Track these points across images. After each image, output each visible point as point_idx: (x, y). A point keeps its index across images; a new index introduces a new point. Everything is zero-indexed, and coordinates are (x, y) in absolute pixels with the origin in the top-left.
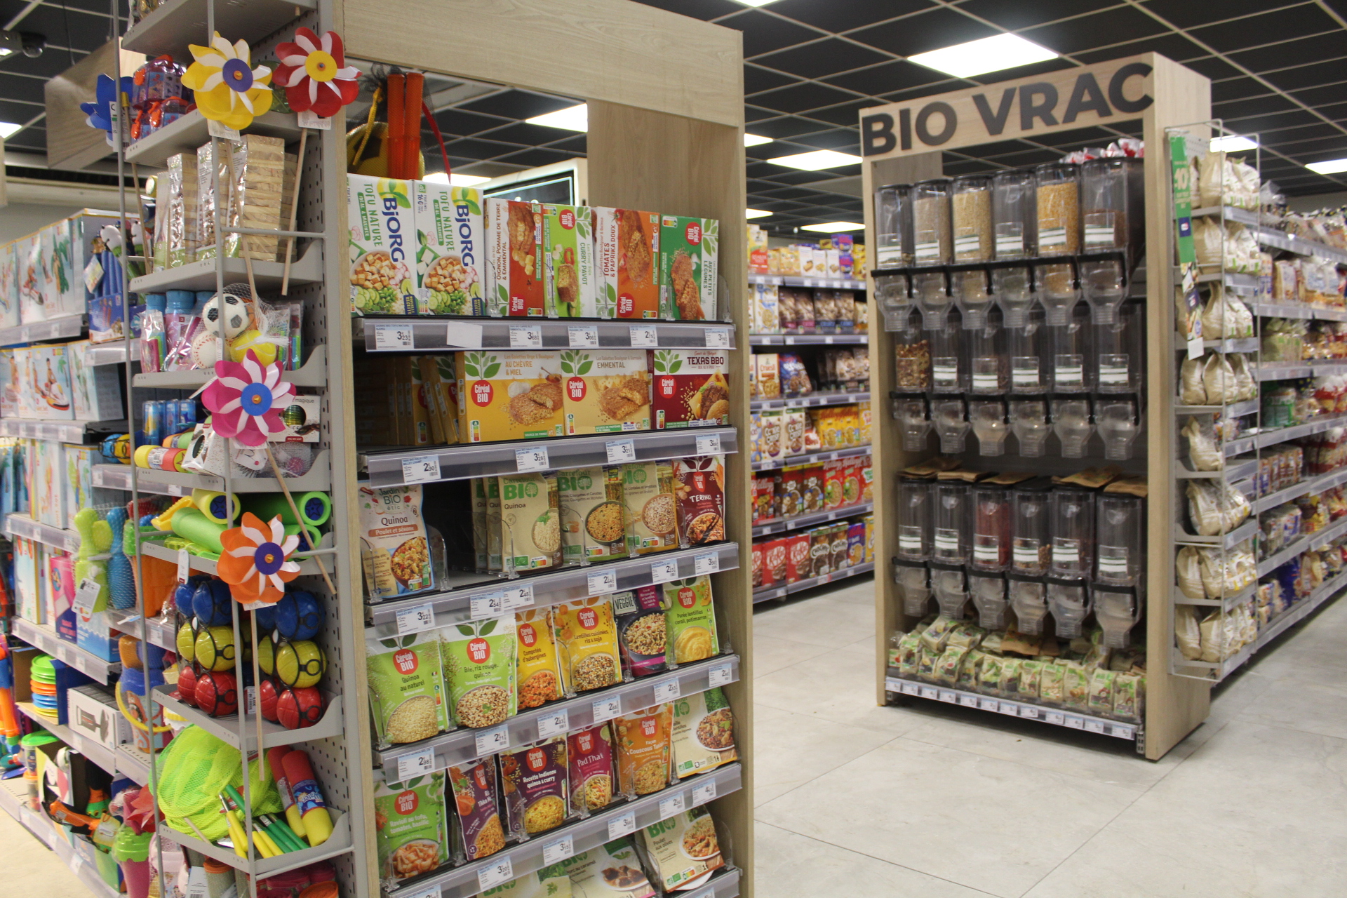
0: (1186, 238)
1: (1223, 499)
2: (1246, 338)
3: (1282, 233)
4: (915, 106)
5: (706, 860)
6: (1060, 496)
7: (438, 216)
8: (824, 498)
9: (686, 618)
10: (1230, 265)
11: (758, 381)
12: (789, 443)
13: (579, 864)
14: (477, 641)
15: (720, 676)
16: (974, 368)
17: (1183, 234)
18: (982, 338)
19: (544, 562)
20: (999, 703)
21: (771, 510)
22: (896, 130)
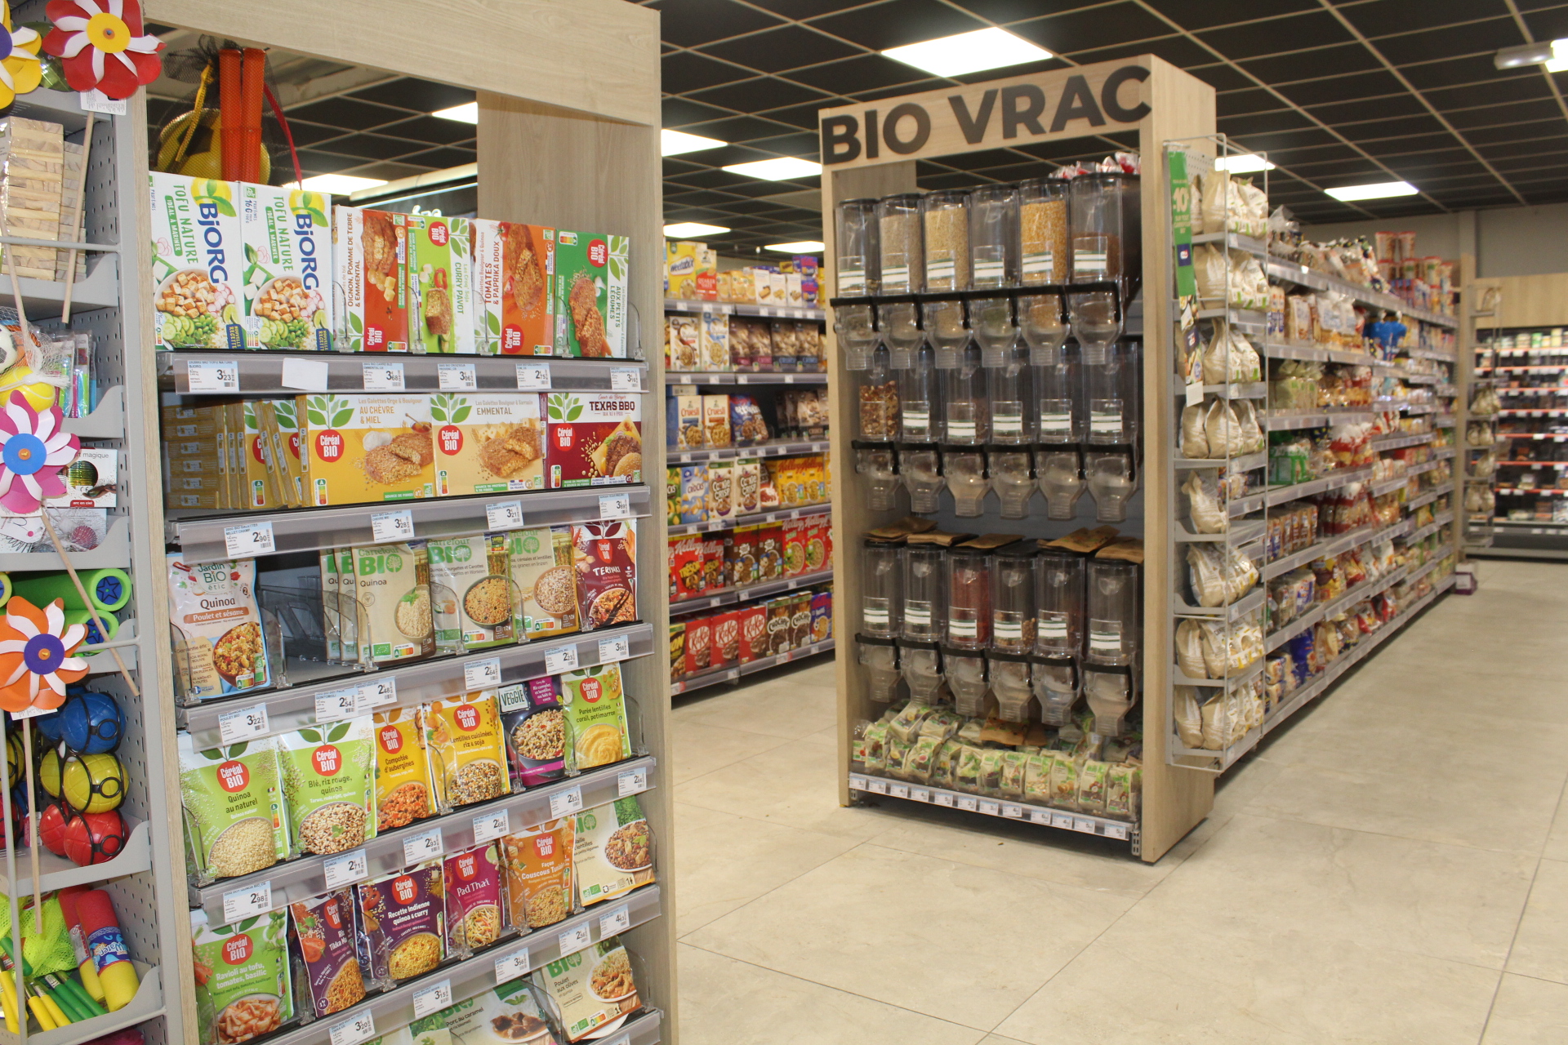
0: (1185, 268)
1: (1226, 564)
2: (1252, 382)
3: (1296, 265)
4: (884, 108)
5: (619, 1002)
6: (1046, 562)
7: (272, 227)
8: (783, 563)
9: (590, 715)
10: (1235, 299)
11: (704, 427)
12: (742, 500)
13: (463, 1012)
14: (325, 749)
15: (631, 783)
16: (949, 414)
17: (1182, 263)
18: (959, 381)
19: (411, 650)
20: (978, 801)
21: (721, 578)
22: (861, 135)
